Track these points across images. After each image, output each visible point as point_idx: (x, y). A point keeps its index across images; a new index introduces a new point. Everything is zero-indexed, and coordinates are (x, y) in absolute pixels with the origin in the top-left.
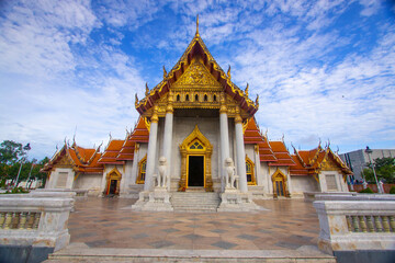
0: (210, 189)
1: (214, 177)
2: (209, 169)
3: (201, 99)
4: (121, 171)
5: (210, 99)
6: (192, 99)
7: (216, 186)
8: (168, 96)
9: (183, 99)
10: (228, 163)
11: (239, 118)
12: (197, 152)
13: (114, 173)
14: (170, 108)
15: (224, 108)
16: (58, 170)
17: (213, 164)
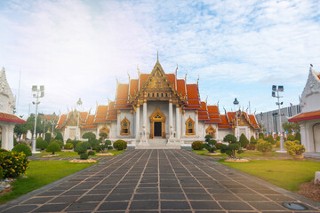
0: (164, 137)
1: (166, 132)
2: (164, 129)
3: (160, 95)
4: (108, 127)
5: (164, 95)
6: (156, 96)
7: (167, 136)
8: (144, 94)
9: (151, 96)
10: (171, 127)
11: (178, 105)
12: (158, 120)
13: (104, 129)
14: (145, 100)
15: (171, 100)
16: (69, 127)
17: (166, 126)
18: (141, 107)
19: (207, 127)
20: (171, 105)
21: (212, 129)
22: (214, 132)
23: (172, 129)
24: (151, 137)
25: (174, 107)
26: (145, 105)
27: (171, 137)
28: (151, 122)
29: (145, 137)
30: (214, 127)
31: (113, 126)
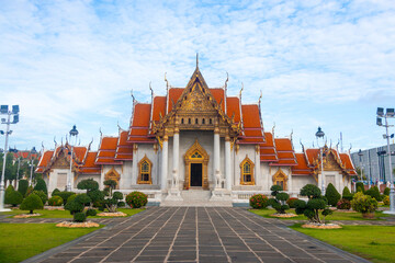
0: (207, 188)
1: (210, 180)
2: (207, 175)
3: (200, 122)
4: (119, 171)
5: (207, 122)
6: (193, 122)
7: (211, 186)
8: (175, 120)
9: (186, 122)
10: (217, 172)
11: (228, 138)
12: (197, 160)
13: (112, 174)
14: (177, 129)
15: (217, 130)
16: (56, 171)
17: (209, 169)
18: (171, 140)
19: (274, 172)
20: (217, 138)
21: (282, 175)
22: (286, 180)
23: (219, 175)
24: (185, 187)
25: (223, 140)
26: (177, 137)
27: (218, 188)
28: (185, 163)
29: (177, 188)
30: (286, 172)
31: (126, 169)
